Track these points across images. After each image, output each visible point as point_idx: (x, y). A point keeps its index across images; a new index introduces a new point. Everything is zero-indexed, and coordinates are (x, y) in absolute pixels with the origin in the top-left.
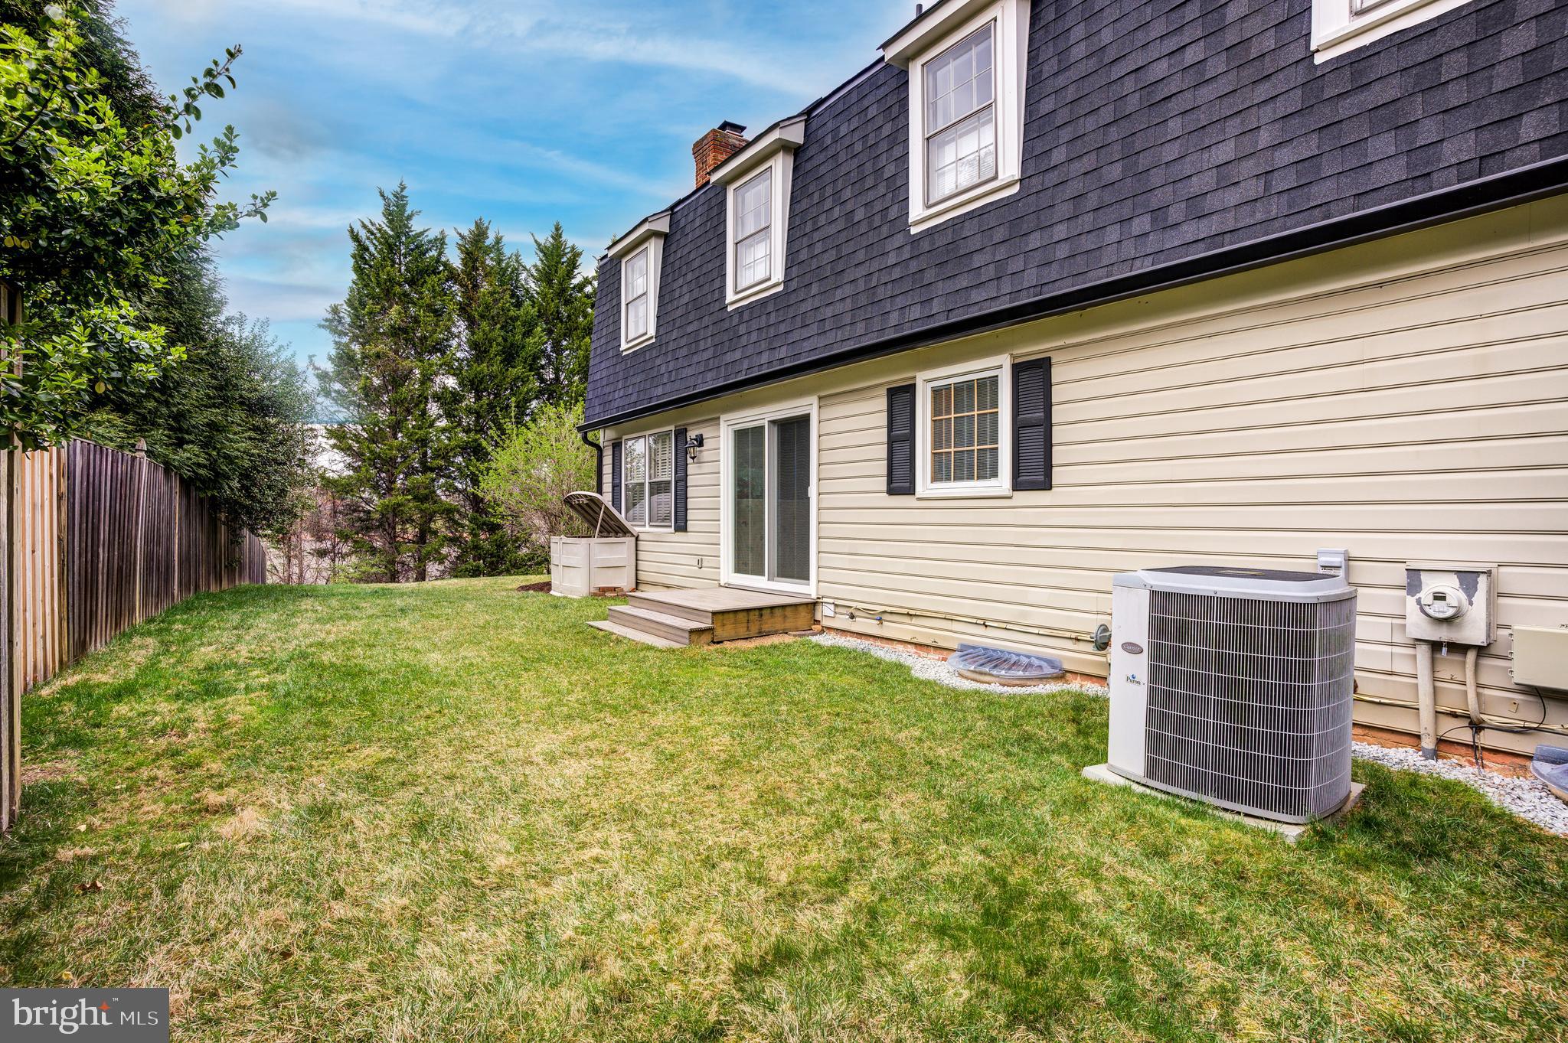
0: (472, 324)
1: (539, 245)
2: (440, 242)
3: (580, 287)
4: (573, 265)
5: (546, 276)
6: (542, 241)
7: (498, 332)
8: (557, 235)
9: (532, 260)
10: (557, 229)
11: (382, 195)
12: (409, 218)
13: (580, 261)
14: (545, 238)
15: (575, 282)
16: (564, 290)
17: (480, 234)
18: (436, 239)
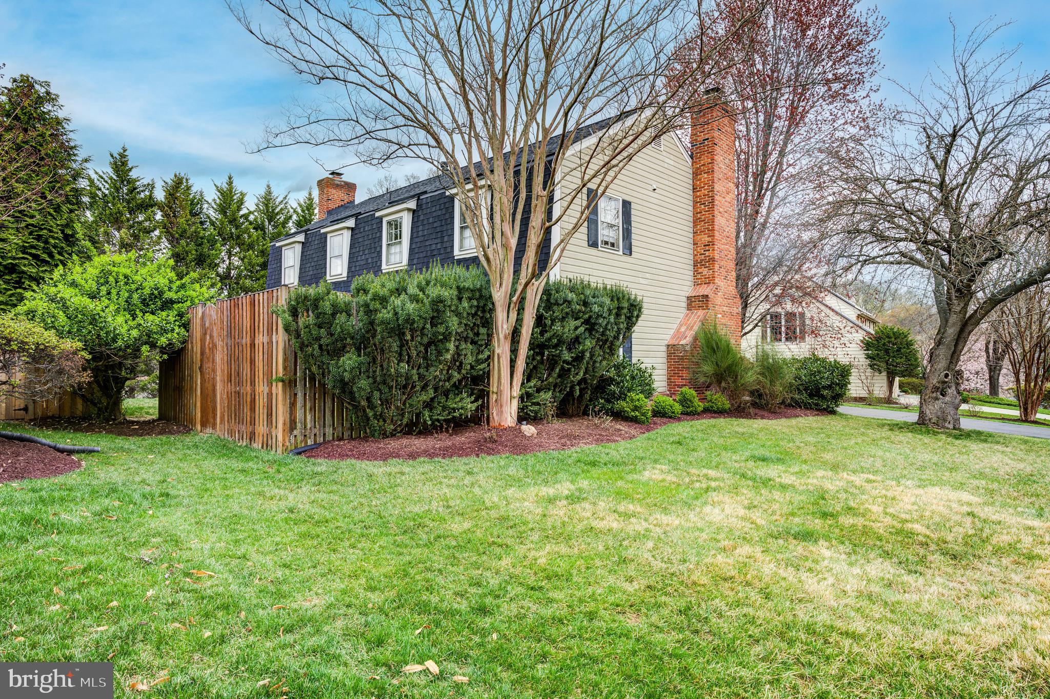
0: (173, 241)
1: (217, 187)
2: (151, 186)
3: (246, 217)
4: (241, 202)
5: (222, 209)
6: (219, 185)
7: (192, 246)
8: (230, 183)
9: (211, 196)
10: (230, 178)
11: (112, 156)
12: (130, 170)
13: (245, 199)
14: (223, 183)
15: (242, 213)
16: (235, 220)
17: (178, 182)
18: (148, 185)
